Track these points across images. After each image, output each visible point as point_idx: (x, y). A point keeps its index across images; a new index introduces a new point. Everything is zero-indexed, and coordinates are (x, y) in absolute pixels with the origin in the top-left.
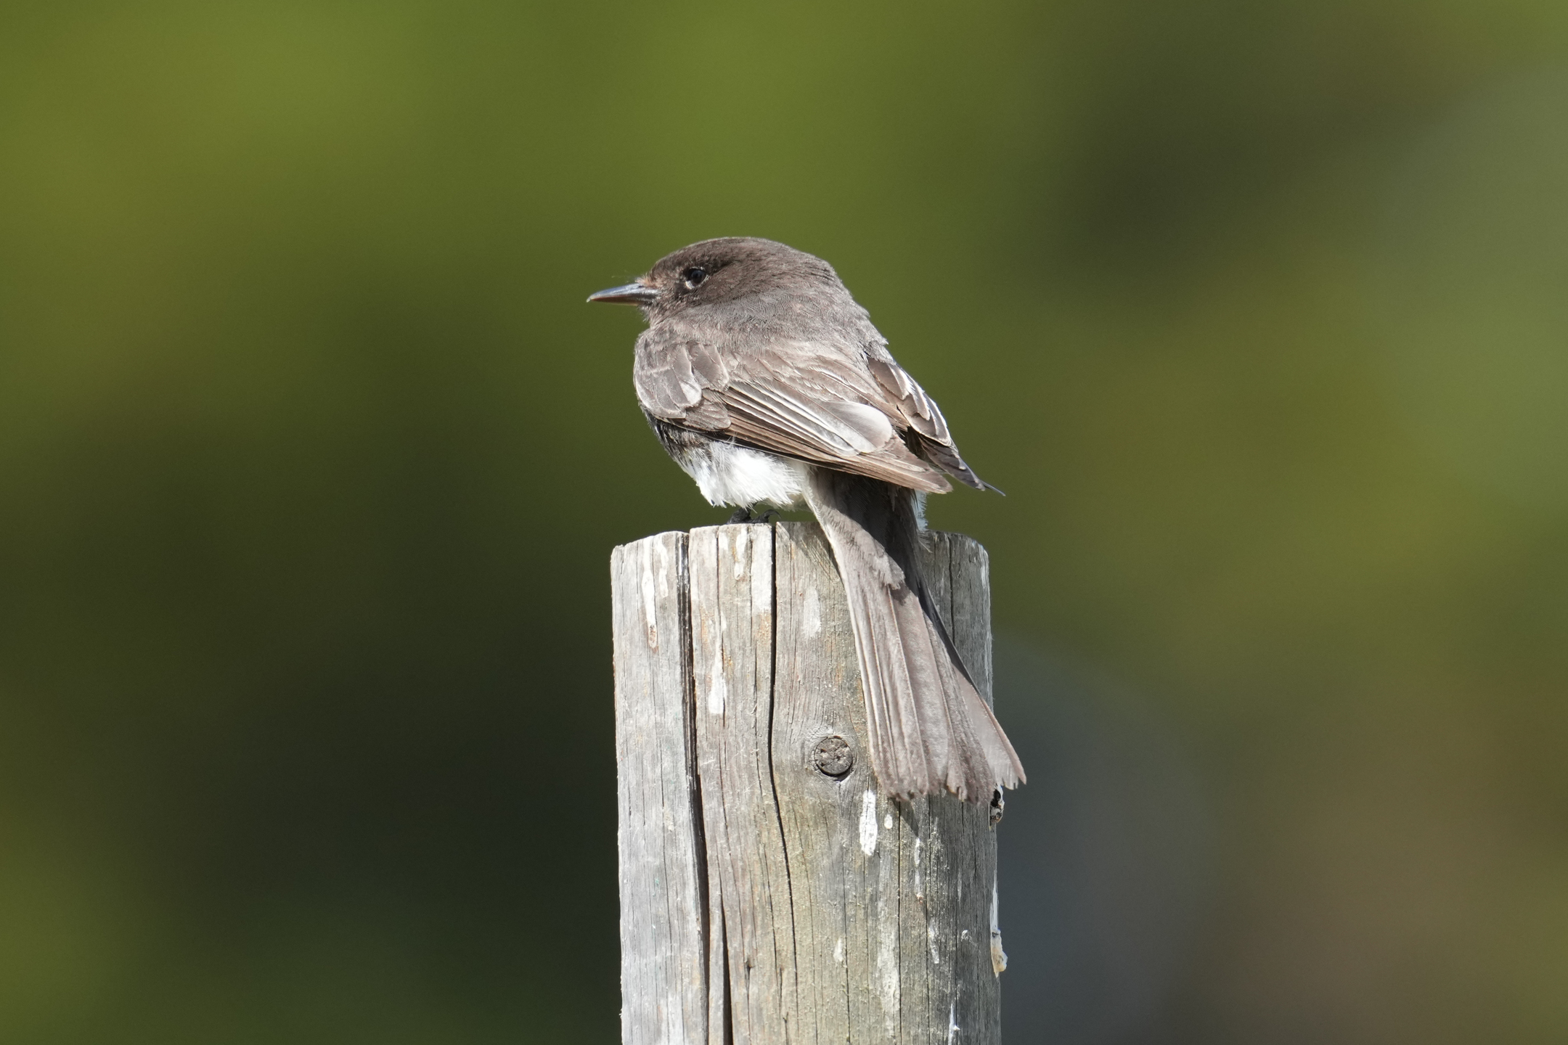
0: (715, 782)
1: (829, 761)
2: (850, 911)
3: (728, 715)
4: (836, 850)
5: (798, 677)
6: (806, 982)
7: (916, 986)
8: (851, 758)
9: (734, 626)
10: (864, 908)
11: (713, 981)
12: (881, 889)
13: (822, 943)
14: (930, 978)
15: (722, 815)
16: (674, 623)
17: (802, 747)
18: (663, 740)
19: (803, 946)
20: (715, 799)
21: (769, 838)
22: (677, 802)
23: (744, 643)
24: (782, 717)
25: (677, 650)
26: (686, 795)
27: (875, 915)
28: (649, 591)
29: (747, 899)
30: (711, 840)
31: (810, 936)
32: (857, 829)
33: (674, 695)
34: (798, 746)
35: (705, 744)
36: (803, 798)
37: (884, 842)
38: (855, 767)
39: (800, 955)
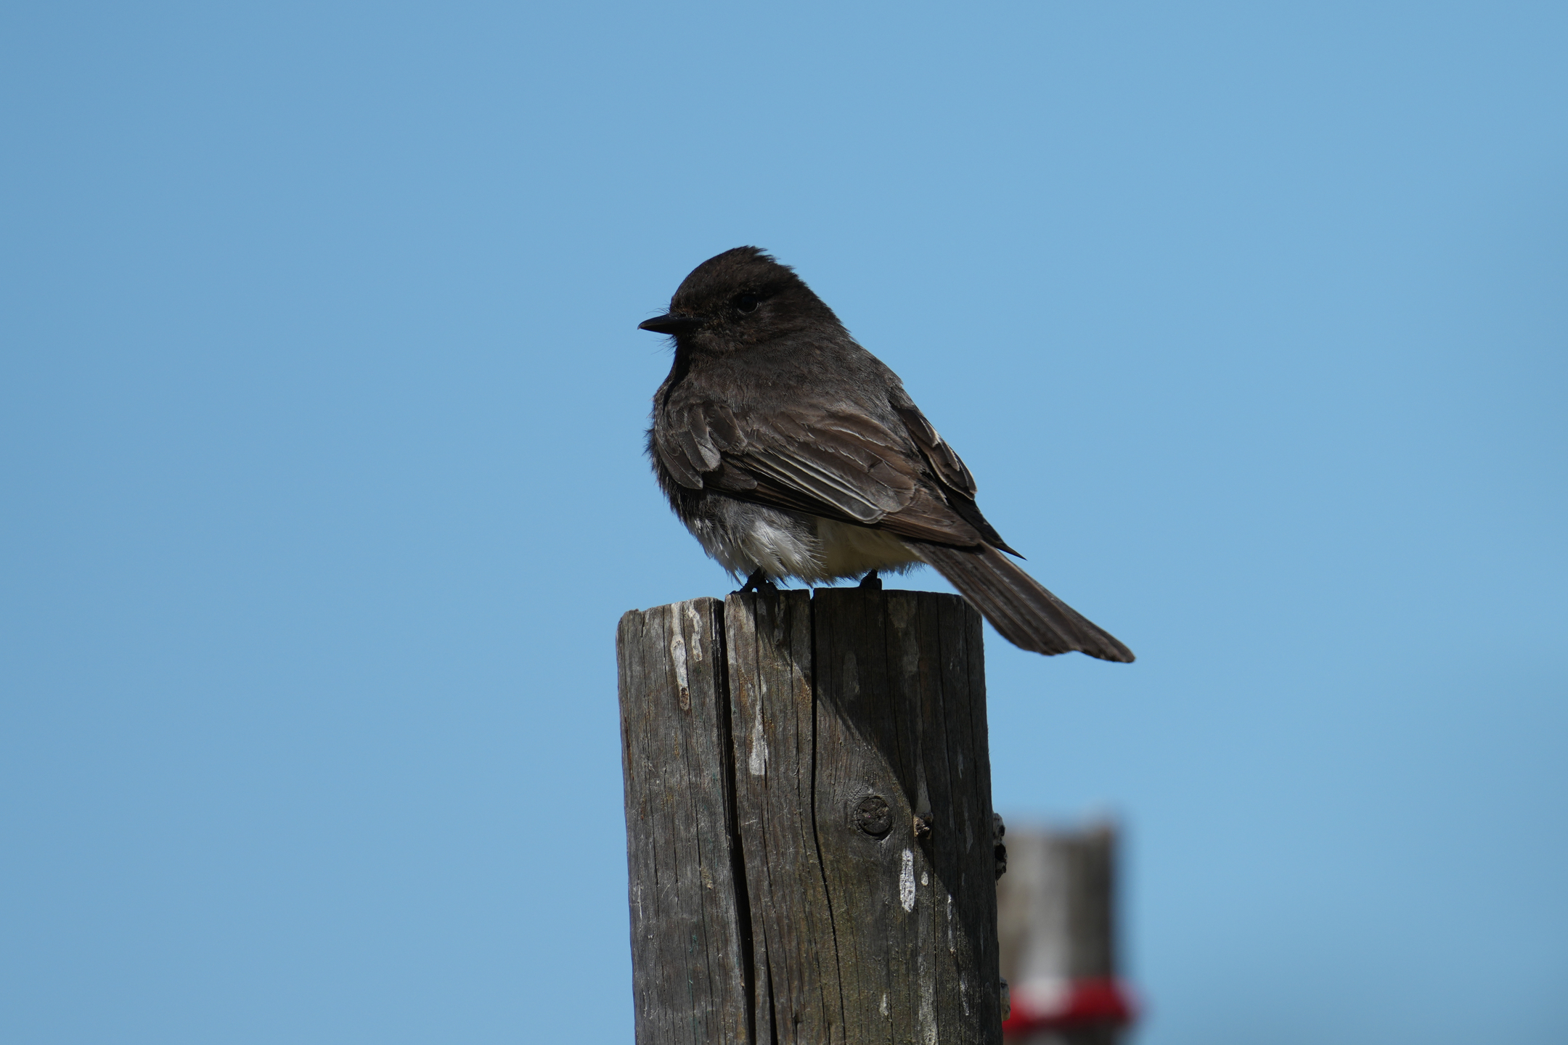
0: (758, 842)
1: (871, 821)
2: (893, 968)
3: (771, 777)
4: (879, 907)
5: (839, 739)
6: (854, 1036)
7: (952, 1038)
8: (890, 816)
9: (774, 689)
10: (906, 964)
11: (760, 1036)
12: (920, 944)
13: (868, 998)
14: (963, 1031)
15: (766, 874)
16: (709, 687)
17: (845, 807)
18: (699, 800)
19: (851, 1001)
20: (758, 858)
21: (814, 896)
22: (716, 861)
23: (785, 706)
24: (825, 778)
25: (714, 713)
26: (726, 854)
27: (916, 970)
28: (679, 655)
29: (794, 955)
30: (754, 898)
31: (857, 992)
32: (898, 886)
33: (711, 756)
34: (840, 805)
35: (746, 804)
36: (847, 857)
37: (922, 898)
38: (894, 826)
39: (847, 1009)
